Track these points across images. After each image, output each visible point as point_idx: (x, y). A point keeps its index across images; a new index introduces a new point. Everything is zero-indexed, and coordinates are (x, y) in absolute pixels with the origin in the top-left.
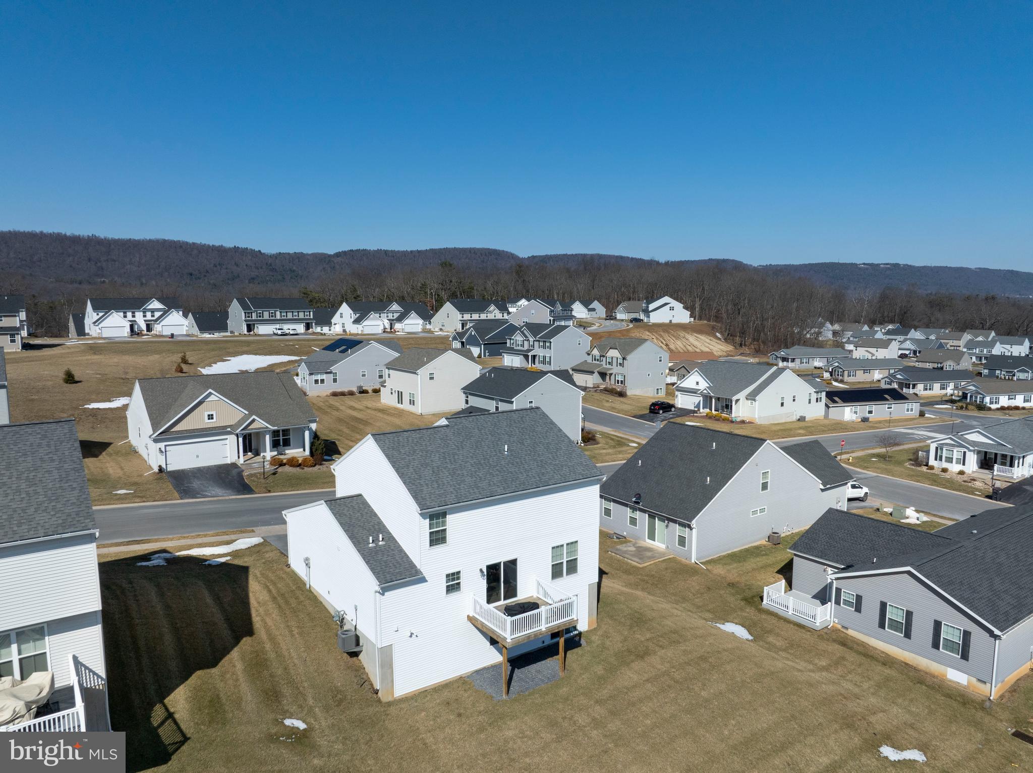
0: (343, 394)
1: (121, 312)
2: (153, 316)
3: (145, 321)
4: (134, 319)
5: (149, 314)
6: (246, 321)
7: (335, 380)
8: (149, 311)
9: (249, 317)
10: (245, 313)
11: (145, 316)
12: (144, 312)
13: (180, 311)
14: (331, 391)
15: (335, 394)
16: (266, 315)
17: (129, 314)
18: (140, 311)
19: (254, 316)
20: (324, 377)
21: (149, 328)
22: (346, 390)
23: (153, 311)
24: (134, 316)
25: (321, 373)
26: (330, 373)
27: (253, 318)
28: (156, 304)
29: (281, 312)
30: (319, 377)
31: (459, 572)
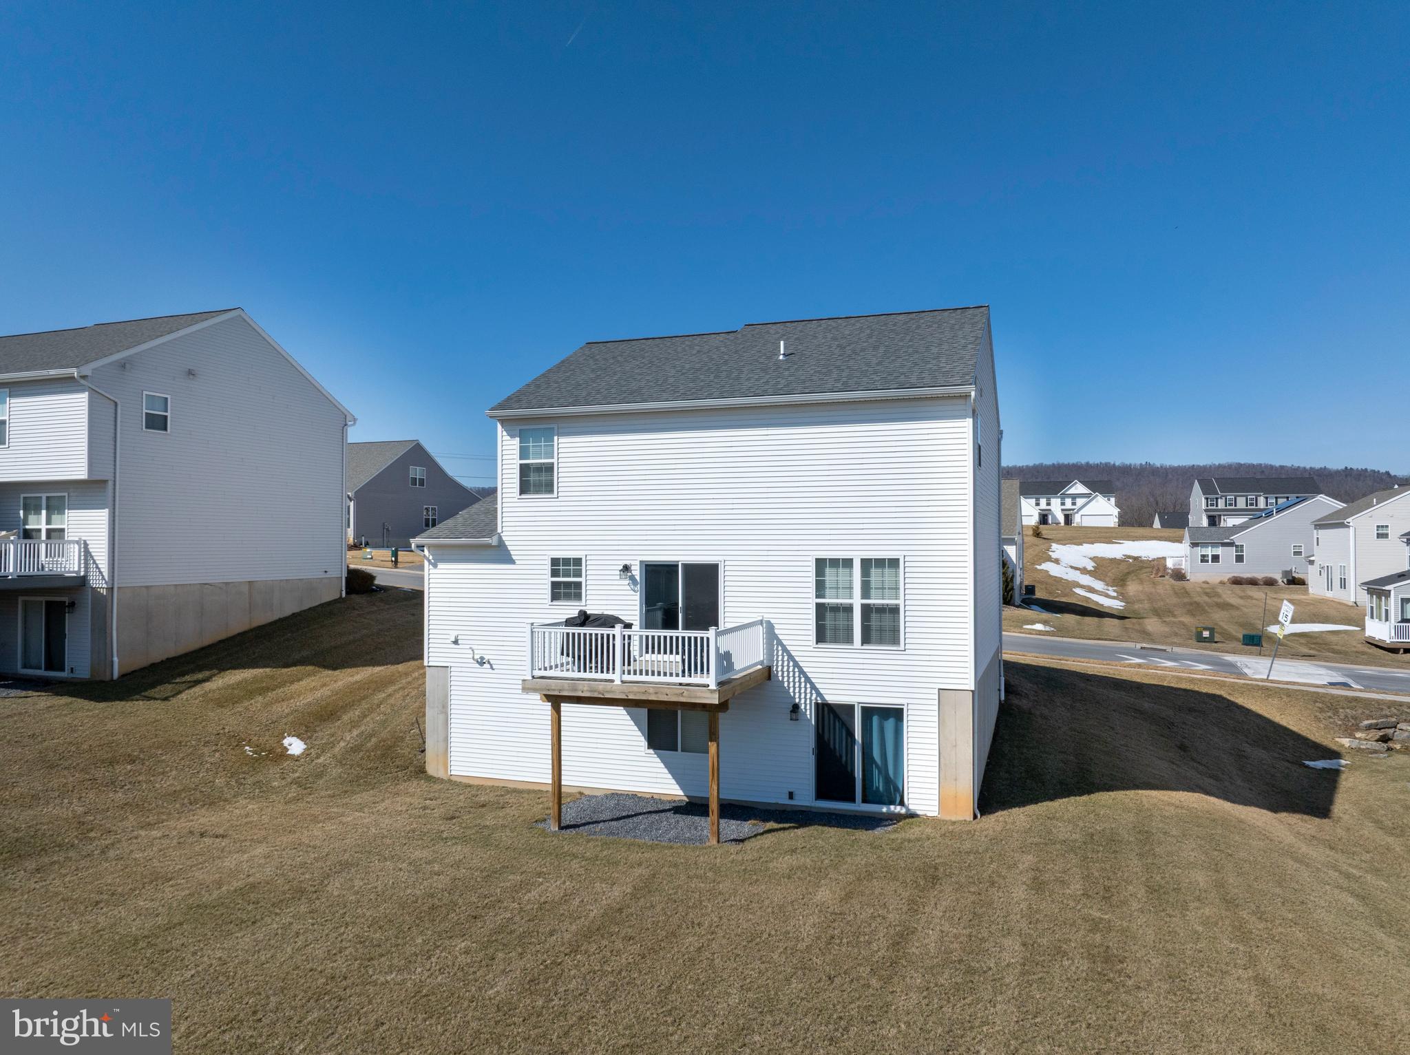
0: (1253, 582)
1: (1032, 498)
2: (1074, 504)
3: (1063, 510)
4: (1048, 507)
5: (1068, 501)
6: (1206, 511)
7: (1240, 559)
8: (1068, 497)
9: (1212, 505)
10: (1207, 499)
11: (1063, 504)
12: (1063, 499)
13: (1112, 497)
14: (1230, 575)
15: (1237, 581)
16: (1241, 503)
17: (1043, 502)
18: (1058, 497)
19: (1221, 504)
20: (1219, 551)
21: (1068, 519)
22: (1259, 575)
23: (1074, 497)
24: (1048, 504)
25: (1214, 545)
26: (1231, 544)
27: (1219, 507)
28: (1078, 488)
29: (1267, 498)
30: (1209, 551)
31: (578, 562)
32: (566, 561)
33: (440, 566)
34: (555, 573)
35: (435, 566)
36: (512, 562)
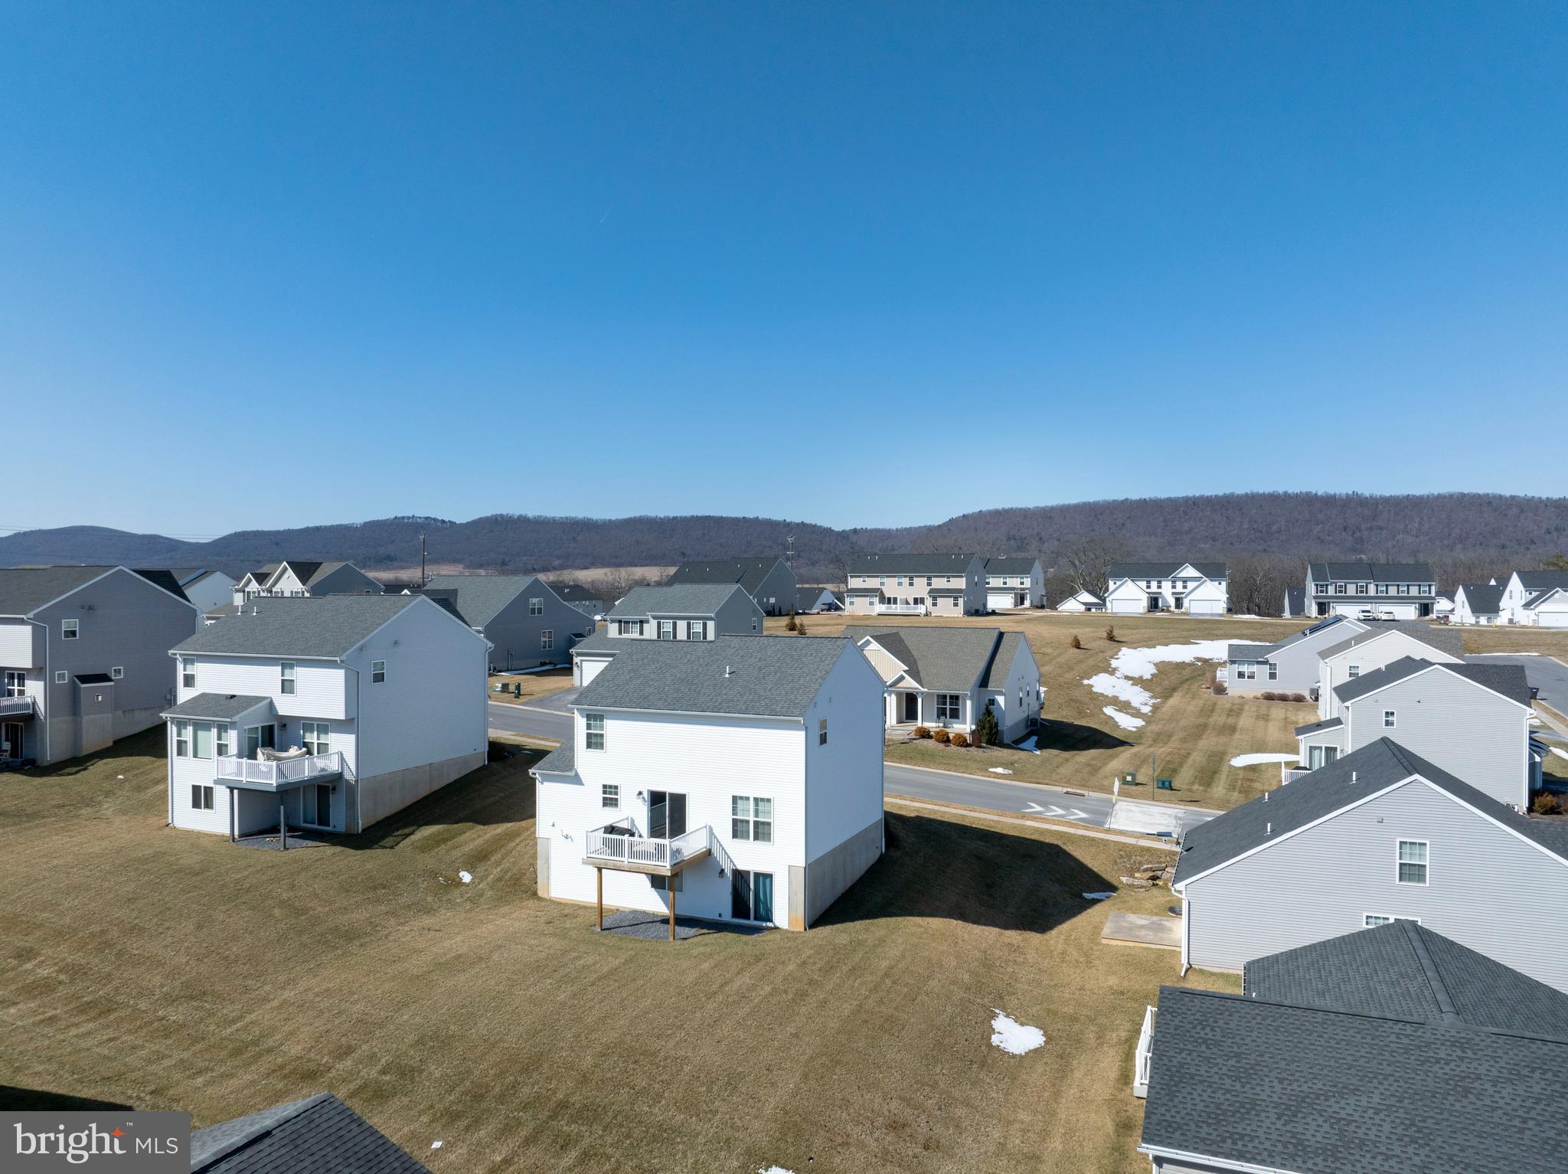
0: (1283, 698)
1: (1143, 581)
2: (1185, 587)
3: (1173, 593)
4: (1159, 590)
5: (1179, 585)
7: (1273, 676)
8: (1179, 581)
9: (1322, 592)
10: (1317, 585)
11: (1174, 587)
12: (1174, 582)
13: (1223, 581)
14: (1263, 691)
15: (1269, 697)
16: (1351, 590)
17: (1154, 584)
18: (1168, 580)
19: (1331, 591)
20: (1255, 668)
21: (1179, 603)
22: (1289, 691)
23: (1185, 581)
24: (1159, 587)
26: (1266, 663)
27: (1329, 594)
28: (1189, 571)
29: (1377, 585)
30: (1245, 668)
31: (616, 787)
32: (610, 787)
33: (545, 783)
34: (605, 792)
35: (542, 783)
36: (583, 785)
